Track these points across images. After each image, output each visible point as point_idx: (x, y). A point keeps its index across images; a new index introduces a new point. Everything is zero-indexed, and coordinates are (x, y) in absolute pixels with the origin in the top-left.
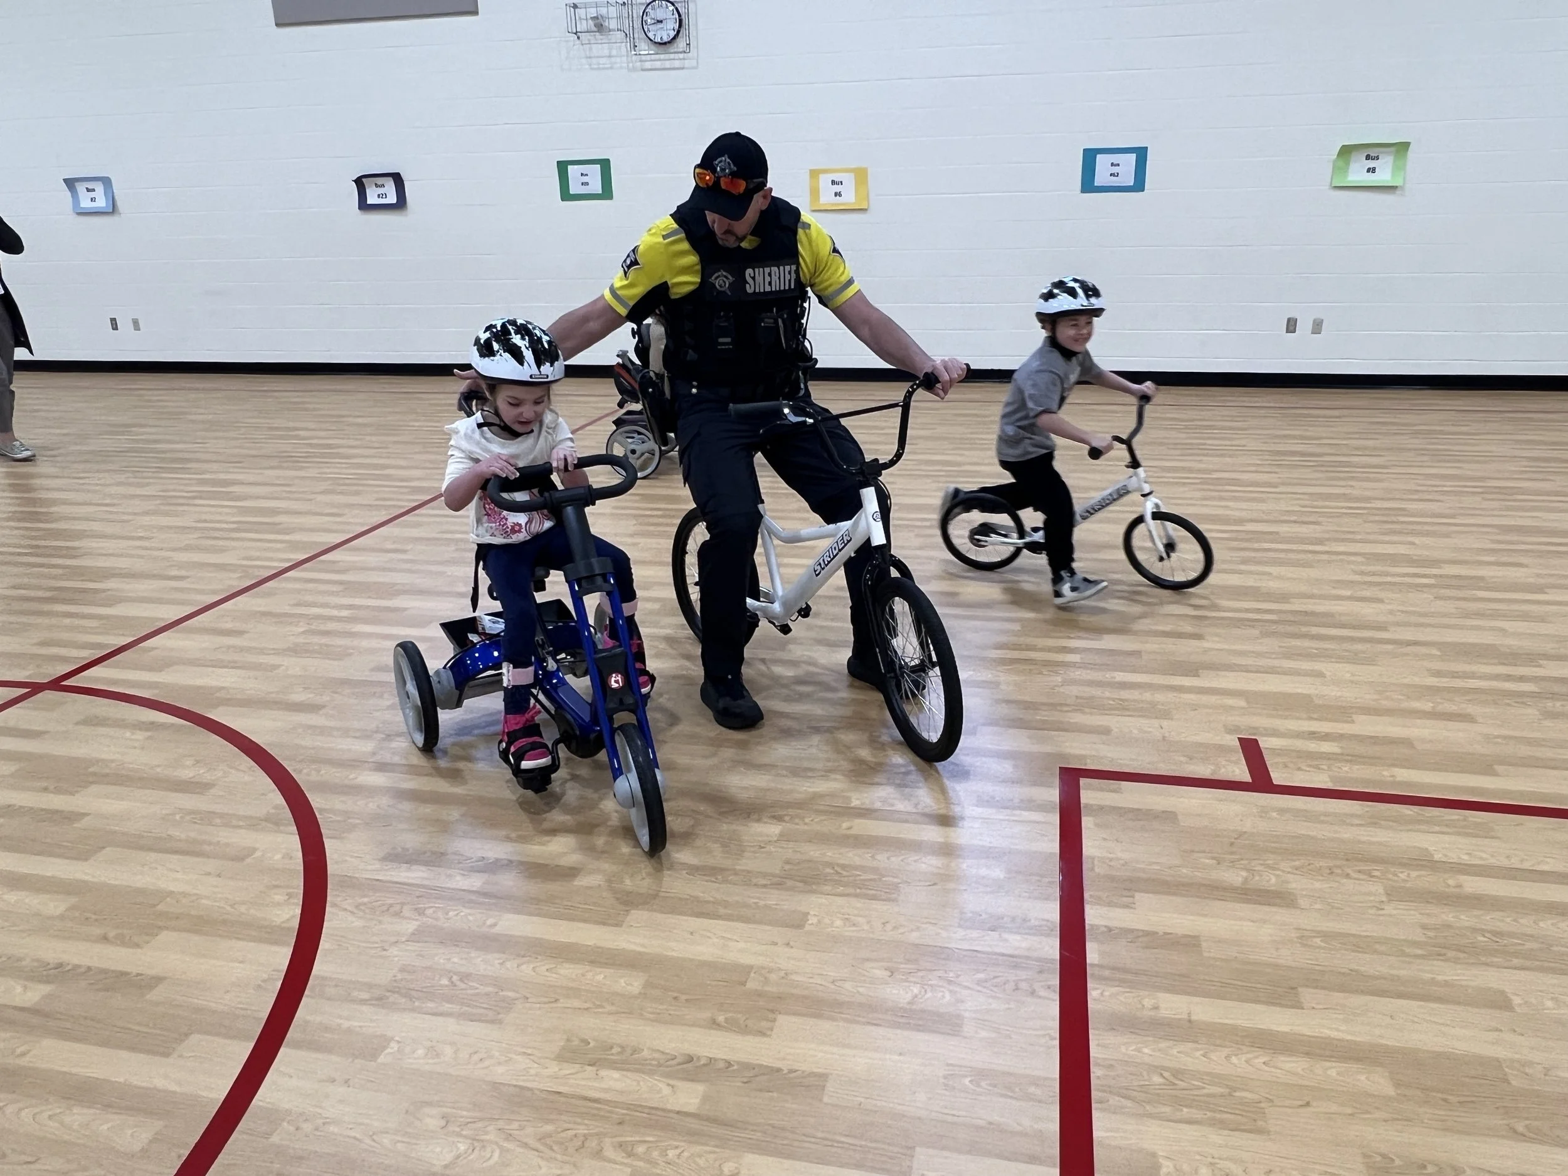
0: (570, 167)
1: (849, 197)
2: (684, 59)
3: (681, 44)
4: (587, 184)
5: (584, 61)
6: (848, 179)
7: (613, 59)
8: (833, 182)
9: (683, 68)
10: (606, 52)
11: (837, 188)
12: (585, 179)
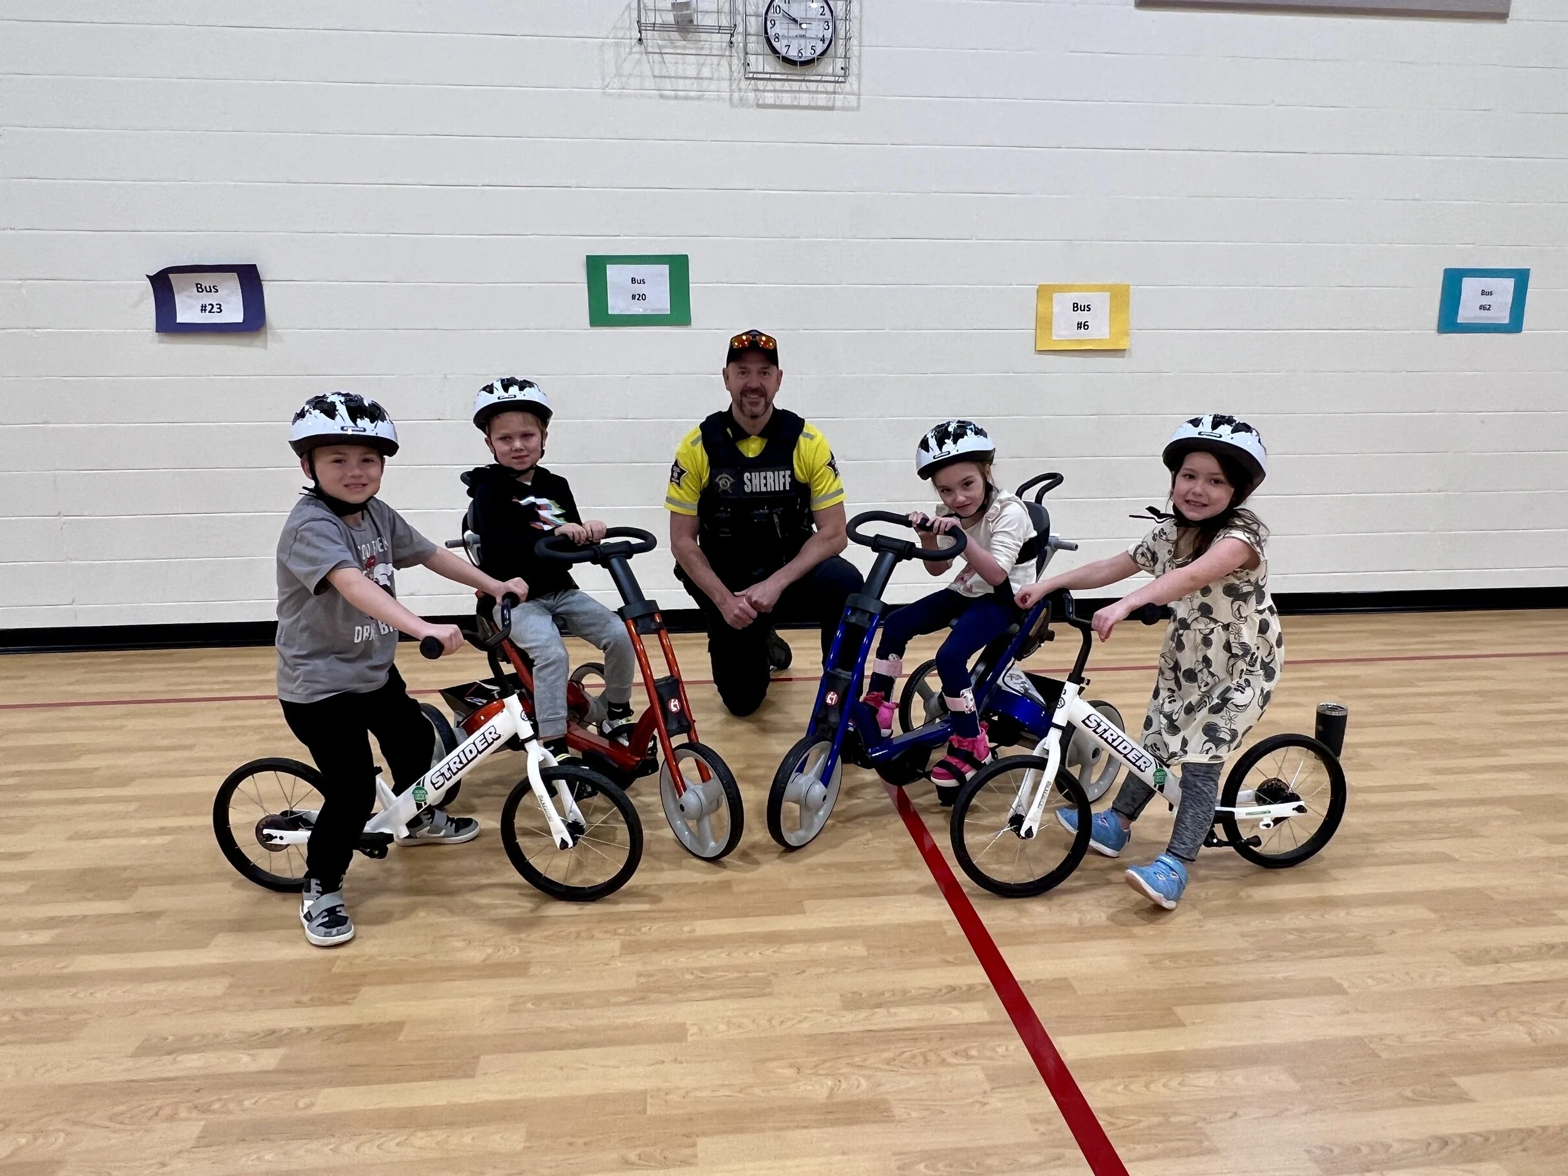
0: (610, 268)
1: (1100, 331)
2: (835, 93)
4: (643, 297)
5: (650, 81)
6: (1101, 302)
7: (705, 84)
8: (1076, 307)
9: (832, 108)
10: (692, 72)
11: (1082, 316)
12: (639, 289)
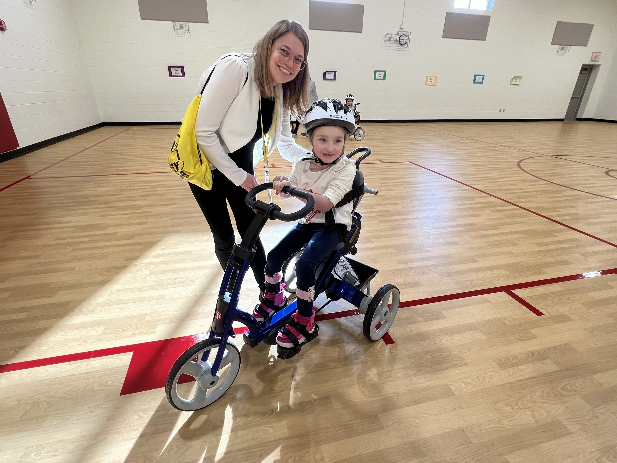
0: (377, 72)
1: (433, 82)
2: (406, 49)
3: (406, 46)
5: (384, 47)
6: (434, 78)
7: (391, 47)
8: (431, 79)
9: (405, 51)
12: (380, 75)
